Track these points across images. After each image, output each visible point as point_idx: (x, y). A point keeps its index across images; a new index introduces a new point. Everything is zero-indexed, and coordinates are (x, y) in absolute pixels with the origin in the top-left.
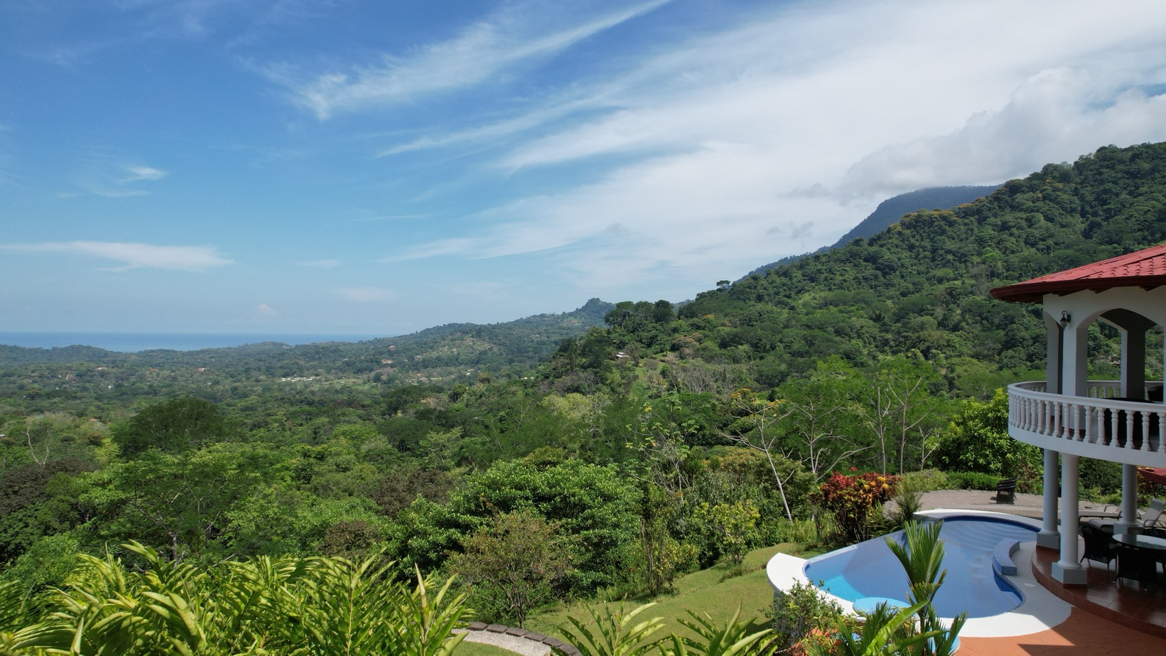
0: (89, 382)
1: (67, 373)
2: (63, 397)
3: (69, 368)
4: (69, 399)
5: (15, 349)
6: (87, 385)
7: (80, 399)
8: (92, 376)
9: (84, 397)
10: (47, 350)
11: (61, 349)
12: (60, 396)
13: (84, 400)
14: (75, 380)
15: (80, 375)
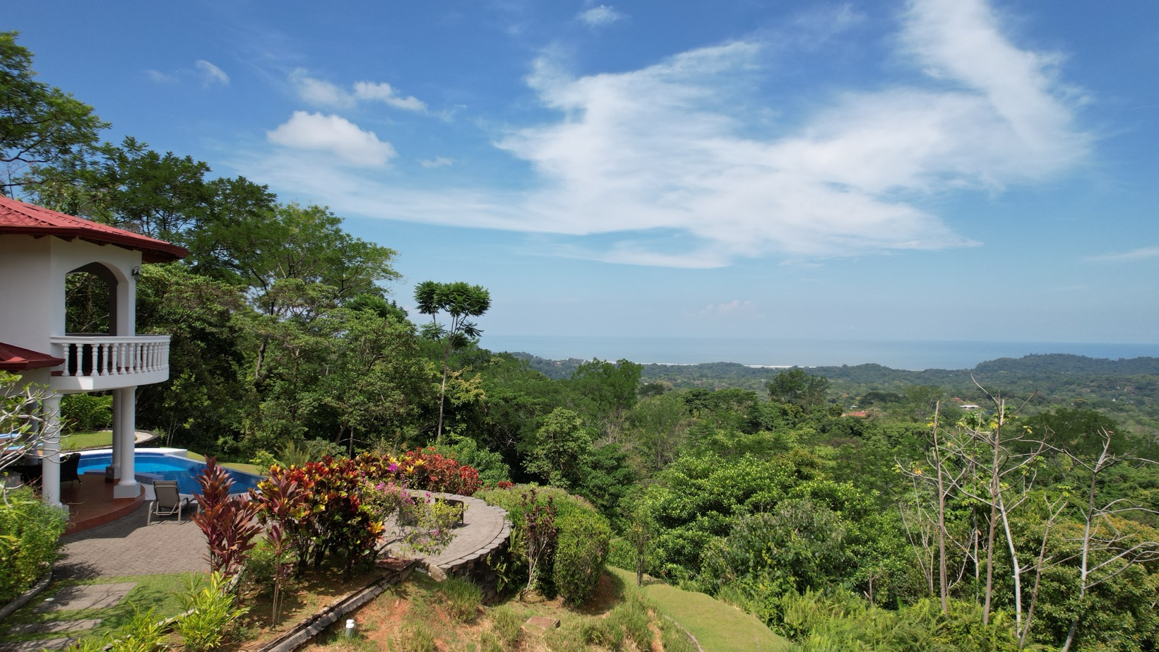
0: (1148, 396)
1: (1126, 385)
2: (1109, 408)
3: (1129, 380)
4: (1114, 411)
5: (1082, 359)
6: (1146, 399)
7: (1127, 411)
8: (1152, 390)
9: (1131, 410)
10: (1113, 362)
11: (1128, 361)
12: (1105, 407)
13: (1131, 413)
14: (1133, 393)
15: (1139, 388)
